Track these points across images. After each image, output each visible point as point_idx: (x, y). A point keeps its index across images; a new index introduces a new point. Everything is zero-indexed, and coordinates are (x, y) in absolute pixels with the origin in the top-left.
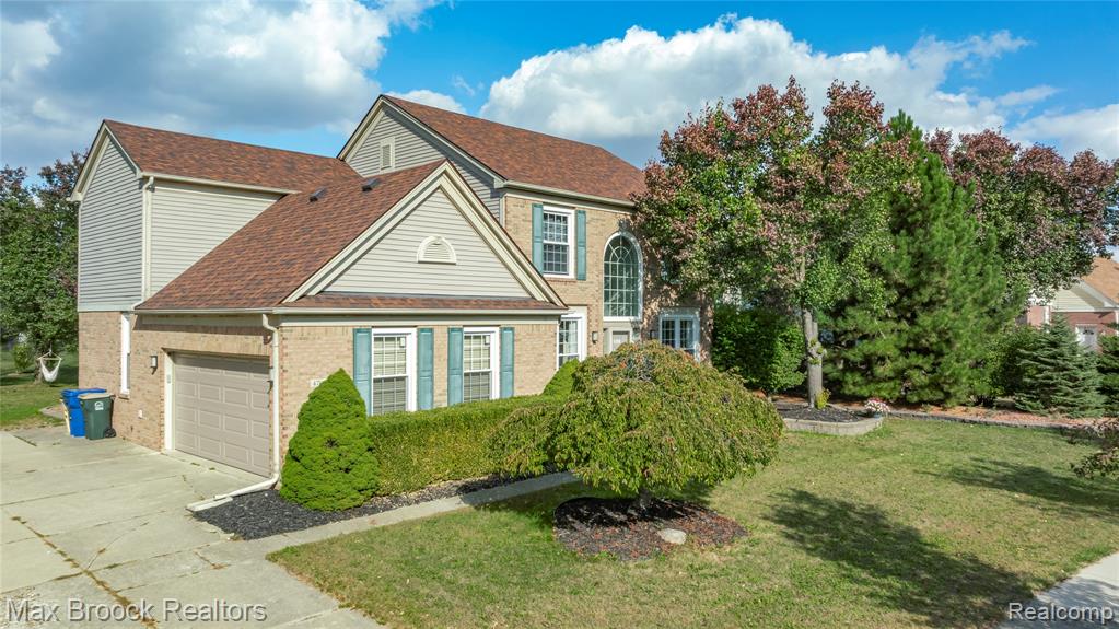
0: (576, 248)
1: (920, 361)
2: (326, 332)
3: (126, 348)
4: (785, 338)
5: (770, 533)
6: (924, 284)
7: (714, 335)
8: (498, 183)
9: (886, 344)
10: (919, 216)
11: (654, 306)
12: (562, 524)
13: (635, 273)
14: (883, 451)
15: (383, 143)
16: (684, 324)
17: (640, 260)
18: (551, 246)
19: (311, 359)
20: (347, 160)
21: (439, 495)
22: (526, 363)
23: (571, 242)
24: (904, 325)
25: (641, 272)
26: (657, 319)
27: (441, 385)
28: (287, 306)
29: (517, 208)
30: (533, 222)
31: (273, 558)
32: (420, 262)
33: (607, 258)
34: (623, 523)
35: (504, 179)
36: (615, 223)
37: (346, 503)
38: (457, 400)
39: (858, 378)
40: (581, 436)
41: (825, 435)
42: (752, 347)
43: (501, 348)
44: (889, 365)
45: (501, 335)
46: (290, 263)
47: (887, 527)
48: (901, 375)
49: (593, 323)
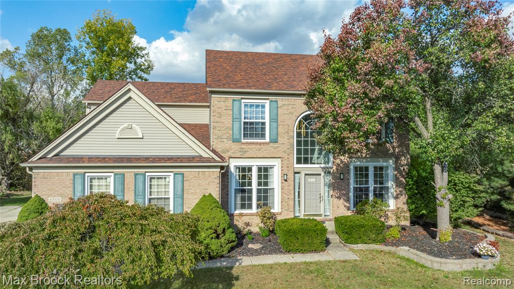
0: (271, 123)
2: (58, 175)
11: (344, 158)
16: (378, 169)
18: (250, 123)
19: (49, 187)
23: (267, 120)
26: (347, 166)
29: (222, 102)
30: (233, 110)
32: (118, 138)
43: (175, 185)
45: (175, 177)
49: (287, 169)
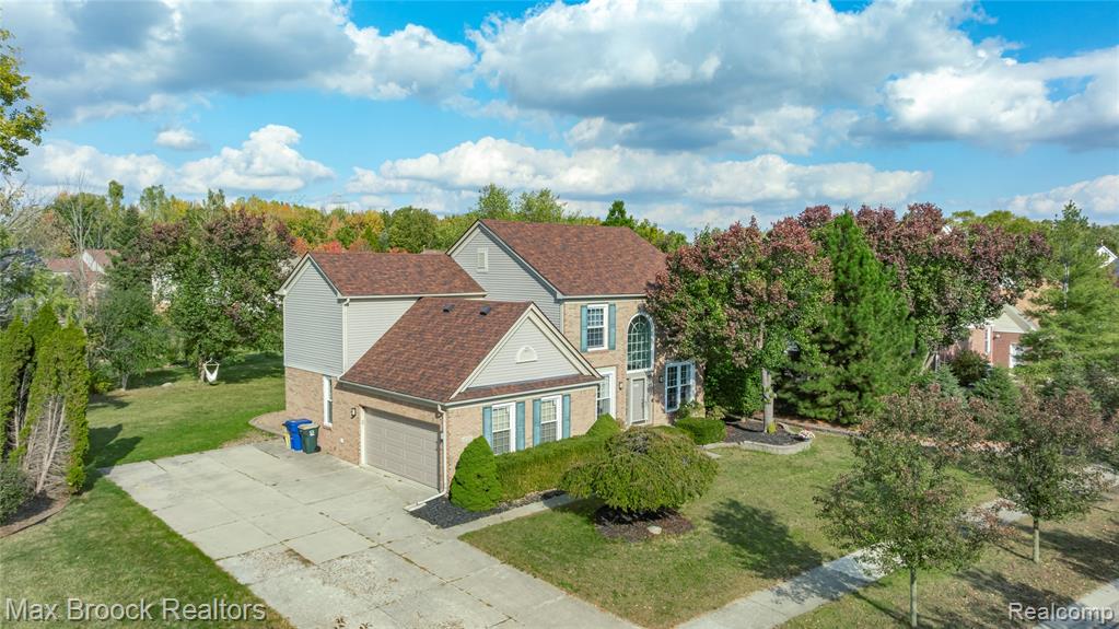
0: (609, 329)
1: (849, 395)
2: (469, 411)
3: (327, 398)
4: (754, 379)
5: (705, 528)
6: (853, 343)
7: (706, 373)
8: (559, 296)
9: (826, 383)
10: (852, 293)
11: (662, 359)
12: (599, 522)
13: (649, 339)
14: (801, 468)
15: (480, 250)
16: (684, 368)
17: (653, 330)
18: (592, 330)
19: (463, 426)
20: (453, 256)
21: (533, 500)
22: (577, 414)
23: (606, 326)
24: (841, 369)
25: (653, 338)
26: (664, 367)
27: (529, 433)
28: (451, 401)
29: (572, 310)
30: (581, 317)
31: (461, 538)
32: (518, 363)
33: (629, 332)
34: (630, 523)
35: (563, 294)
36: (635, 308)
37: (487, 508)
38: (538, 442)
39: (808, 404)
40: (609, 483)
41: (770, 454)
42: (731, 385)
43: (563, 407)
44: (829, 396)
45: (563, 400)
46: (445, 367)
47: (773, 525)
48: (836, 403)
49: (620, 377)
